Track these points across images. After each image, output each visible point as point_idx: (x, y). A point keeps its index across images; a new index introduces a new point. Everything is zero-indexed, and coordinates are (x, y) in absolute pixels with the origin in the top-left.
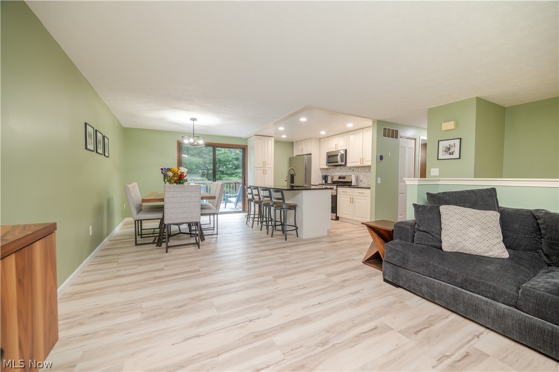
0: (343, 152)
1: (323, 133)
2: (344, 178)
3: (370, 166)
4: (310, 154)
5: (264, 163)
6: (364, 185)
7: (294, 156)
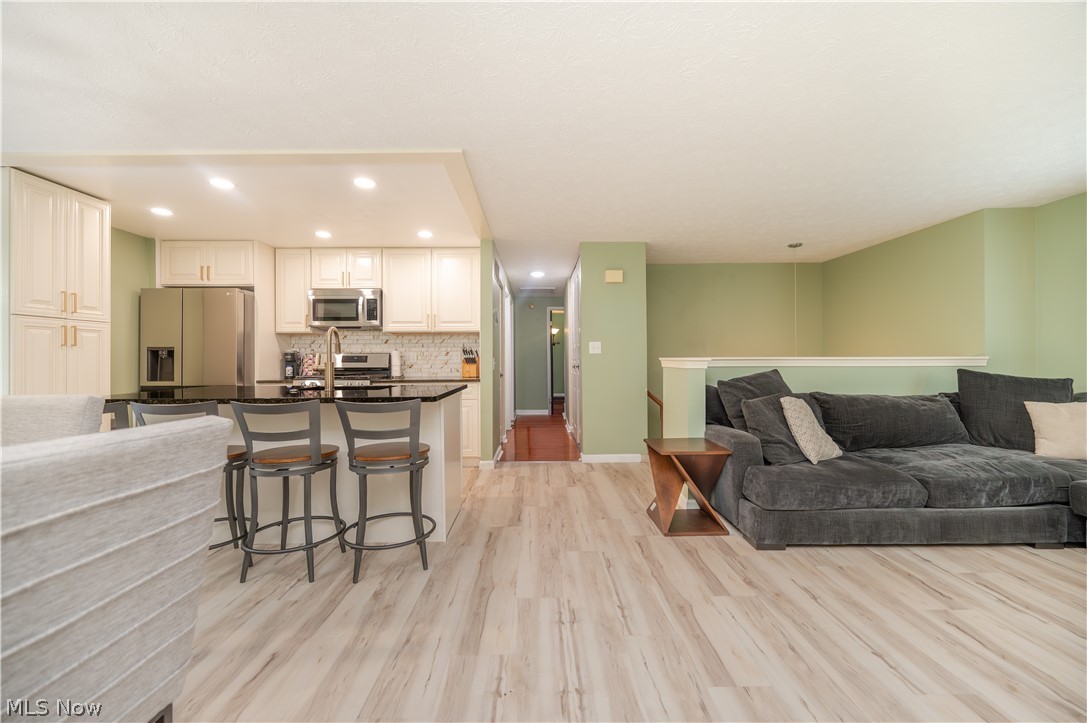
0: (369, 295)
1: (323, 235)
2: (364, 359)
3: (477, 334)
4: (251, 289)
5: (70, 301)
6: (415, 375)
7: (158, 285)
